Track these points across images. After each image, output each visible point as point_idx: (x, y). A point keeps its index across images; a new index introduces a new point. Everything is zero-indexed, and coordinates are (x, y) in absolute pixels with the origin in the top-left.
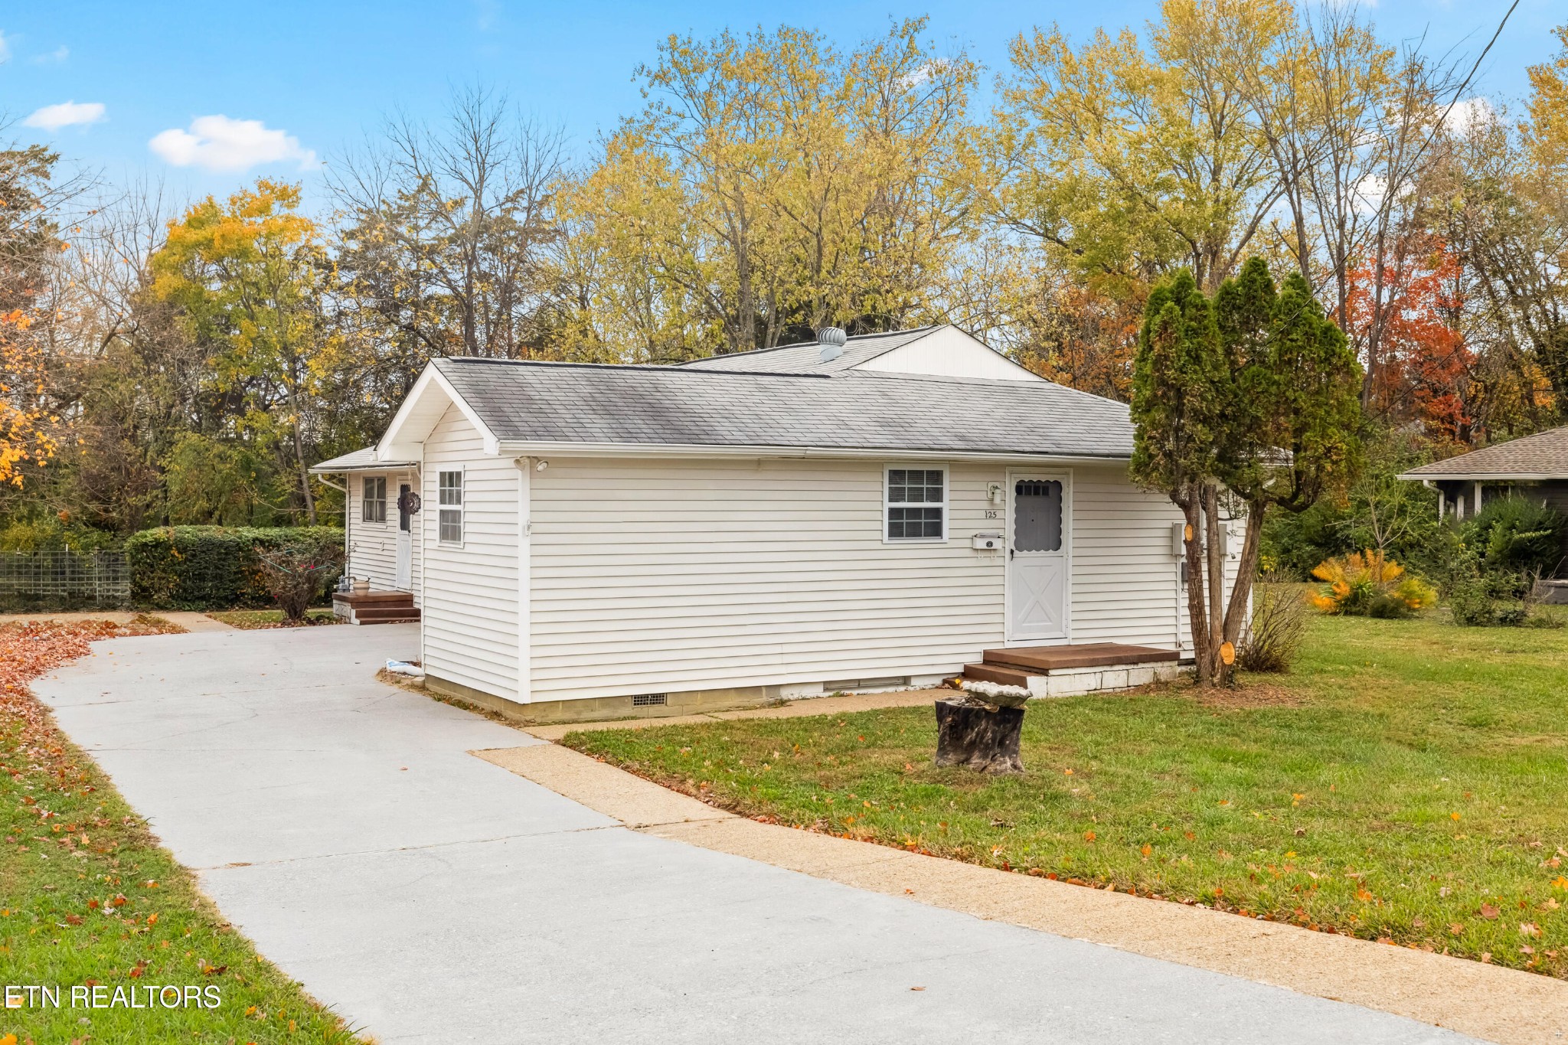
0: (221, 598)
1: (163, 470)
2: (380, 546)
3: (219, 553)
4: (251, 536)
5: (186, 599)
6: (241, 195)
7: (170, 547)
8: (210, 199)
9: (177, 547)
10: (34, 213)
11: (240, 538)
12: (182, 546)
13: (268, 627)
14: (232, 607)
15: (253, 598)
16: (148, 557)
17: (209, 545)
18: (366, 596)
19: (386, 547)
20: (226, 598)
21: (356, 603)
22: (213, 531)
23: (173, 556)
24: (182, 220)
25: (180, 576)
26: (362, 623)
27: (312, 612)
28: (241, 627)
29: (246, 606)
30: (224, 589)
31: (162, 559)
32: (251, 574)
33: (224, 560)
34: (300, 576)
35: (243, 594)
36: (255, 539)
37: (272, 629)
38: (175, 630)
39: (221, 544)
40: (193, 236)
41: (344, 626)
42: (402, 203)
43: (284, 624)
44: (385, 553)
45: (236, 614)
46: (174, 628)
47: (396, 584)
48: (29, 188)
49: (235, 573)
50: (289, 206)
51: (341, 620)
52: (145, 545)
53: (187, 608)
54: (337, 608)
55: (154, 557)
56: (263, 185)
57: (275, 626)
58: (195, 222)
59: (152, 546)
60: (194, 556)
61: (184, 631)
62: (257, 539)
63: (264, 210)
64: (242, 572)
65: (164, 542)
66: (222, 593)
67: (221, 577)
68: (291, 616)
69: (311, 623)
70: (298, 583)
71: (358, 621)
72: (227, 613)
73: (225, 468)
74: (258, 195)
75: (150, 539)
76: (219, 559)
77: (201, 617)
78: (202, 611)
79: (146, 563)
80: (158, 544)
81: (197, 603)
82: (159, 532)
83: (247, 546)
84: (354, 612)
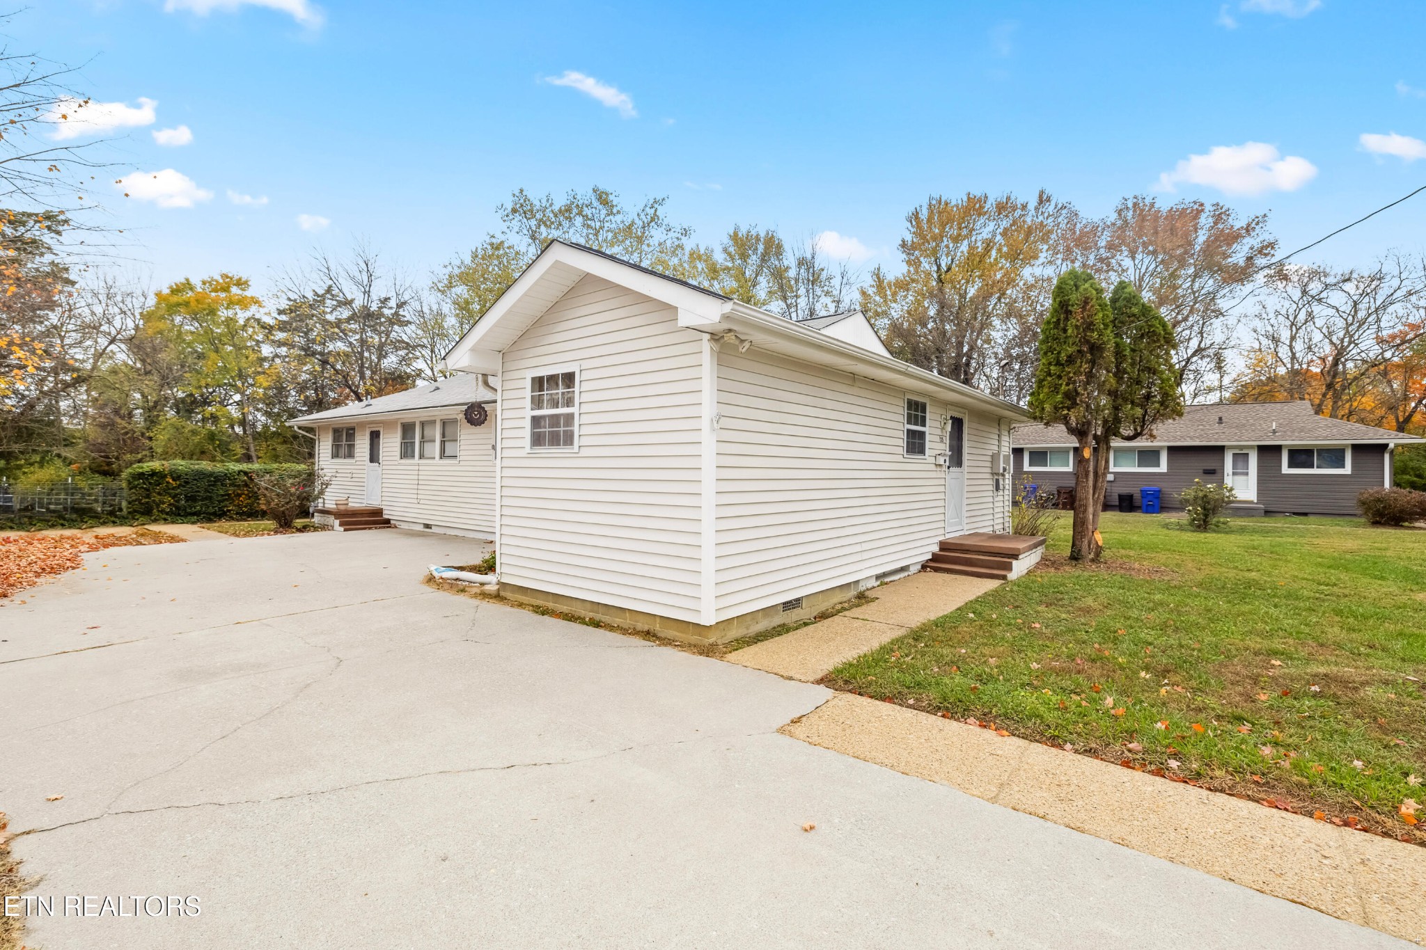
0: (211, 514)
1: (150, 439)
2: (350, 475)
3: (209, 481)
4: (236, 469)
5: (179, 515)
6: (209, 280)
7: (165, 476)
8: (187, 280)
9: (171, 476)
10: (48, 258)
11: (228, 470)
12: (176, 476)
13: (263, 535)
14: (220, 519)
15: (237, 514)
16: (144, 483)
17: (201, 475)
18: (346, 510)
19: (354, 475)
20: (215, 514)
21: (338, 514)
22: (205, 465)
23: (168, 482)
24: (166, 291)
25: (173, 498)
26: (345, 530)
27: (299, 522)
28: (236, 535)
29: (232, 519)
30: (213, 507)
31: (158, 485)
32: (235, 496)
33: (213, 485)
34: (291, 495)
35: (229, 511)
36: (240, 472)
37: (266, 536)
38: (173, 539)
39: (211, 474)
40: (175, 299)
41: (328, 532)
42: (316, 298)
43: (276, 532)
44: (353, 480)
45: (225, 524)
46: (172, 538)
47: (364, 501)
48: (42, 238)
49: (223, 495)
50: (243, 290)
51: (324, 527)
52: (142, 474)
53: (181, 521)
54: (317, 519)
55: (150, 483)
56: (225, 276)
57: (269, 534)
58: (176, 291)
59: (149, 475)
60: (187, 483)
61: (183, 540)
62: (241, 471)
63: (226, 289)
64: (229, 495)
65: (160, 472)
66: (211, 510)
67: (211, 498)
68: (281, 526)
69: (299, 530)
70: (290, 501)
71: (342, 529)
72: (217, 524)
73: (197, 439)
74: (221, 281)
75: (148, 469)
76: (209, 485)
77: (195, 528)
78: (193, 523)
79: (143, 488)
80: (153, 473)
81: (189, 517)
82: (156, 465)
83: (234, 476)
84: (337, 522)
